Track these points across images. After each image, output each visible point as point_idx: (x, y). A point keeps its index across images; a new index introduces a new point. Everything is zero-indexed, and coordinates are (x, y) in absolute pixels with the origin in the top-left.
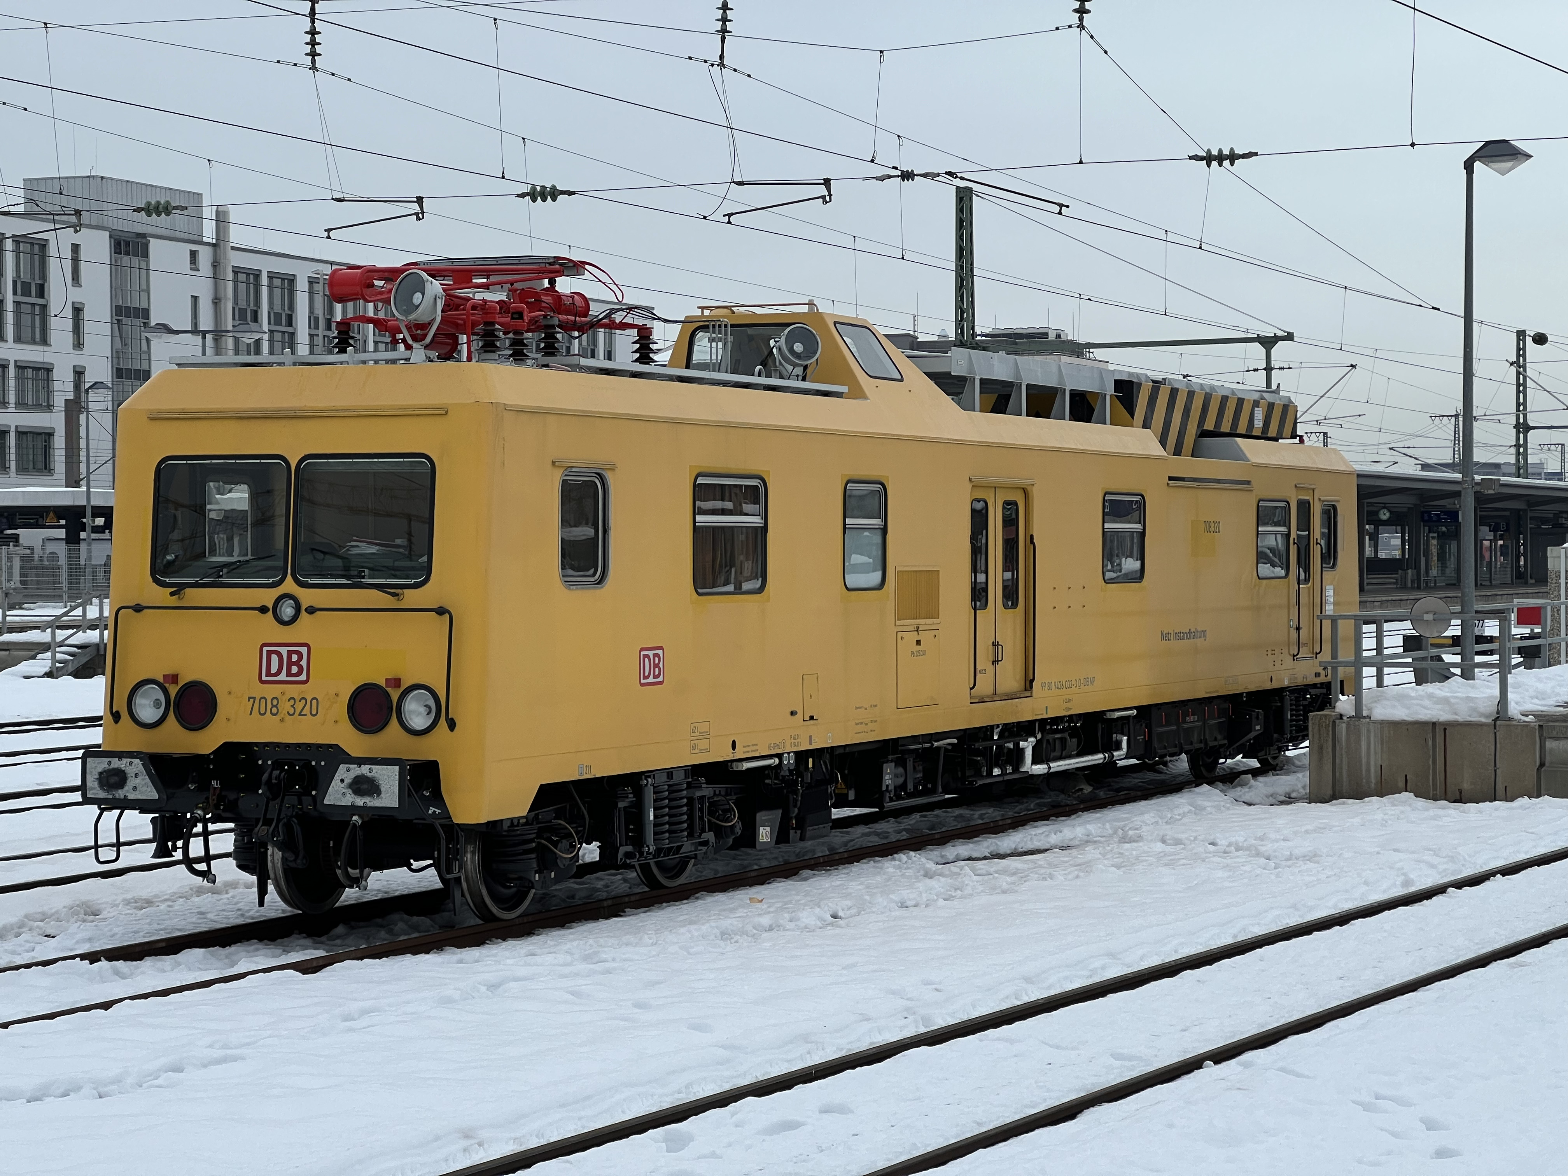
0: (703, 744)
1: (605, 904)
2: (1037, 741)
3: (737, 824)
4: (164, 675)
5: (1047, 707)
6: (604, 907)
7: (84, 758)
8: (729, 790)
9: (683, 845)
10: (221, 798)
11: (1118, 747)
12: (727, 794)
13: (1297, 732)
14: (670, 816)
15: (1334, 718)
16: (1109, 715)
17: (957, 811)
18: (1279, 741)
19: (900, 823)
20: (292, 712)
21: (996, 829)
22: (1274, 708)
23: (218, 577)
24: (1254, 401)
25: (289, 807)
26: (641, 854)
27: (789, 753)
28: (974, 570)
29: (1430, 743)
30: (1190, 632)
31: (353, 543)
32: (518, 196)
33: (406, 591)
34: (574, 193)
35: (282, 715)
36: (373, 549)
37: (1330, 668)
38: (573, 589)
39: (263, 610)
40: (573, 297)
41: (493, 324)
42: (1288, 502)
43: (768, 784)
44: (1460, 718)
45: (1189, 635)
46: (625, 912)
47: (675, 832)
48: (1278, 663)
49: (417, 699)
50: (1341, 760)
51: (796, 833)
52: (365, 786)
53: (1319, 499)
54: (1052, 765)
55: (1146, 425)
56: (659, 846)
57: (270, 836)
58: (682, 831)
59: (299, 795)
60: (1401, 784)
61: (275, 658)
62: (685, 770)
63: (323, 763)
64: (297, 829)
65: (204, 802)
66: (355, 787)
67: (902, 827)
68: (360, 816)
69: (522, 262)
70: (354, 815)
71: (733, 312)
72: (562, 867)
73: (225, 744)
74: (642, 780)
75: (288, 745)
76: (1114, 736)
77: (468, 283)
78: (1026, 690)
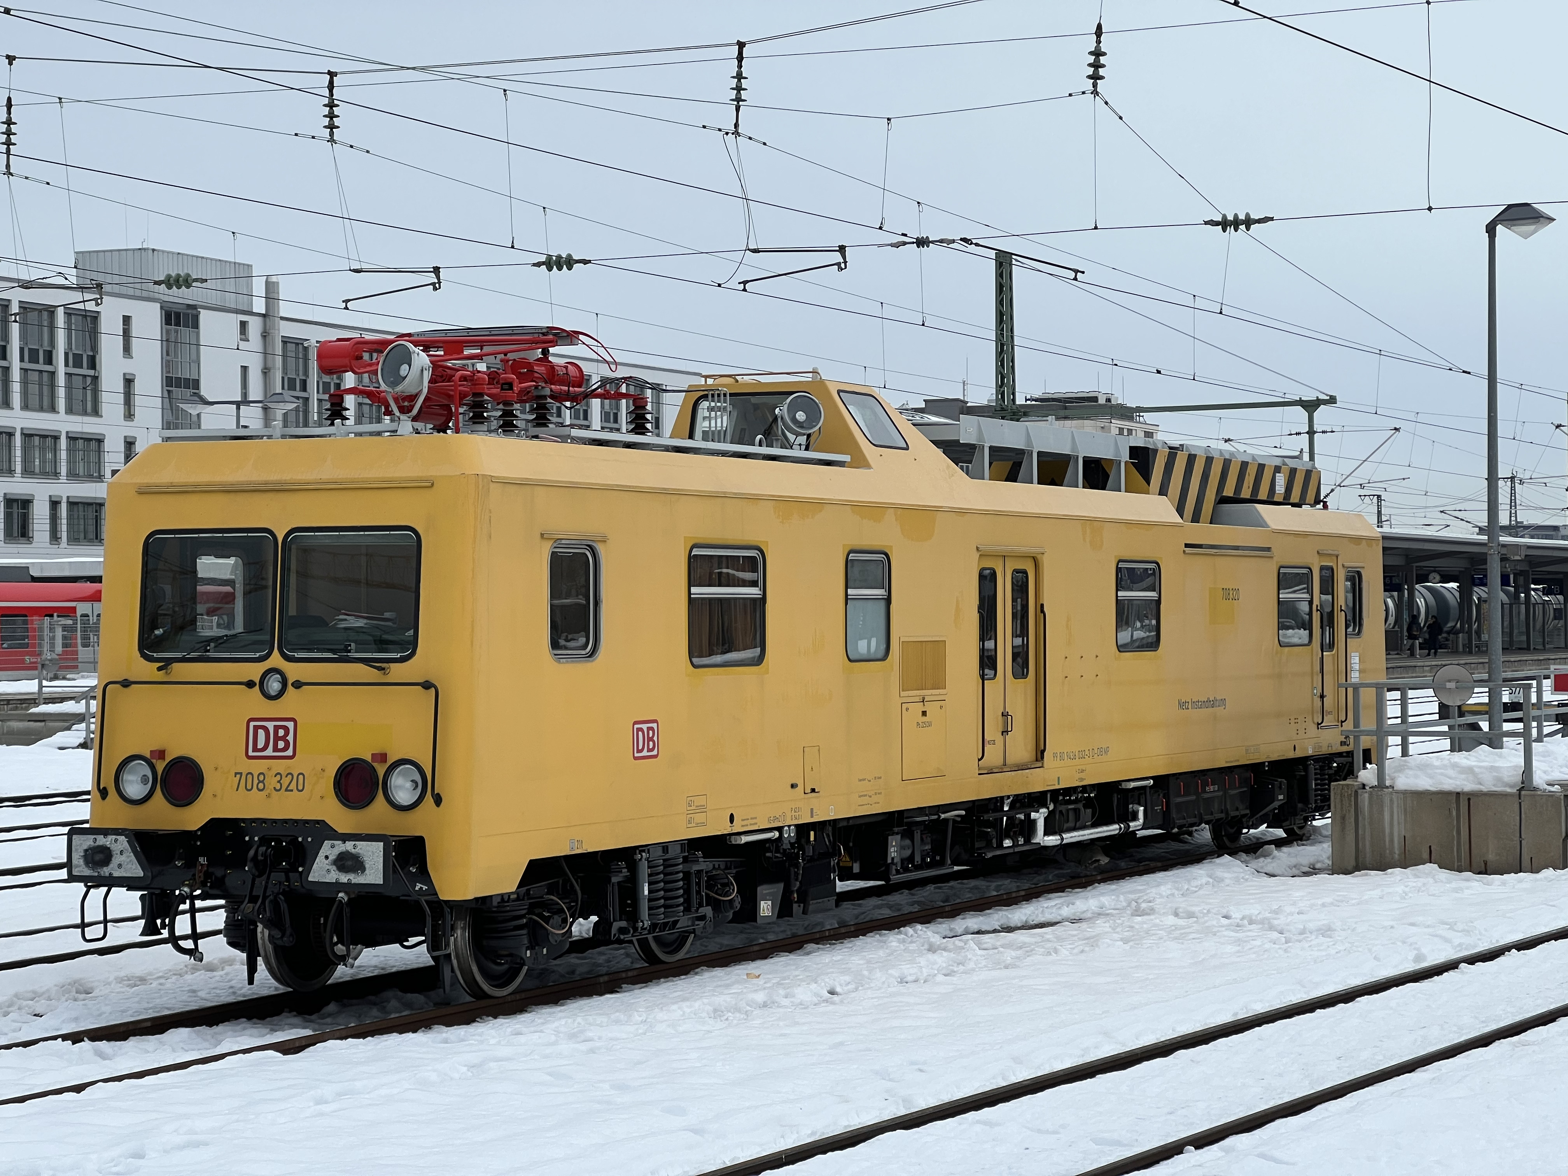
0: (699, 818)
1: (602, 980)
2: (1050, 813)
3: (736, 898)
4: (151, 751)
5: (1059, 778)
6: (600, 983)
7: (70, 834)
8: (729, 864)
9: (679, 920)
10: (208, 875)
11: (1135, 818)
12: (727, 868)
13: (1322, 801)
14: (666, 891)
15: (1356, 788)
16: (1125, 786)
17: (973, 883)
18: (1303, 810)
19: (913, 895)
20: (278, 787)
21: (1010, 901)
22: (1298, 777)
23: (205, 652)
24: (1275, 466)
25: (276, 884)
26: (635, 929)
27: (789, 826)
28: (982, 639)
29: (1454, 813)
30: (1209, 701)
31: (342, 617)
32: (534, 265)
33: (392, 665)
34: (589, 261)
35: (268, 791)
36: (360, 623)
37: (1352, 737)
38: (563, 663)
39: (250, 684)
40: (566, 367)
41: (482, 395)
42: (1310, 569)
43: (769, 857)
44: (1484, 789)
45: (1210, 703)
46: (621, 988)
47: (671, 906)
48: (1301, 732)
49: (404, 774)
50: (1365, 832)
51: (799, 906)
52: (350, 863)
53: (1343, 566)
54: (1064, 836)
55: (1163, 492)
56: (654, 921)
57: (255, 913)
58: (678, 906)
59: (286, 872)
60: (1426, 855)
61: (261, 733)
62: (682, 844)
63: (310, 839)
64: (284, 906)
65: (191, 879)
66: (340, 863)
67: (916, 898)
68: (346, 893)
69: (515, 332)
70: (340, 892)
71: (737, 381)
72: (554, 943)
73: (212, 820)
74: (636, 854)
75: (275, 821)
76: (1131, 806)
77: (459, 354)
78: (1037, 760)
